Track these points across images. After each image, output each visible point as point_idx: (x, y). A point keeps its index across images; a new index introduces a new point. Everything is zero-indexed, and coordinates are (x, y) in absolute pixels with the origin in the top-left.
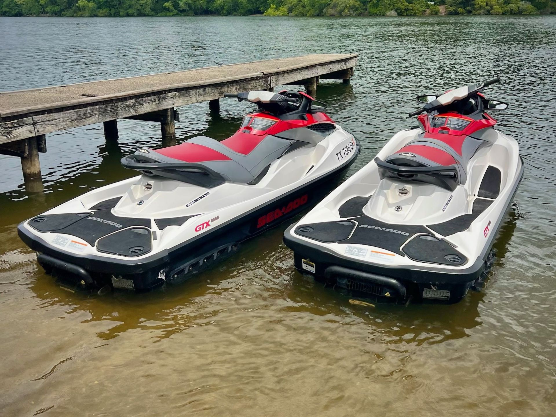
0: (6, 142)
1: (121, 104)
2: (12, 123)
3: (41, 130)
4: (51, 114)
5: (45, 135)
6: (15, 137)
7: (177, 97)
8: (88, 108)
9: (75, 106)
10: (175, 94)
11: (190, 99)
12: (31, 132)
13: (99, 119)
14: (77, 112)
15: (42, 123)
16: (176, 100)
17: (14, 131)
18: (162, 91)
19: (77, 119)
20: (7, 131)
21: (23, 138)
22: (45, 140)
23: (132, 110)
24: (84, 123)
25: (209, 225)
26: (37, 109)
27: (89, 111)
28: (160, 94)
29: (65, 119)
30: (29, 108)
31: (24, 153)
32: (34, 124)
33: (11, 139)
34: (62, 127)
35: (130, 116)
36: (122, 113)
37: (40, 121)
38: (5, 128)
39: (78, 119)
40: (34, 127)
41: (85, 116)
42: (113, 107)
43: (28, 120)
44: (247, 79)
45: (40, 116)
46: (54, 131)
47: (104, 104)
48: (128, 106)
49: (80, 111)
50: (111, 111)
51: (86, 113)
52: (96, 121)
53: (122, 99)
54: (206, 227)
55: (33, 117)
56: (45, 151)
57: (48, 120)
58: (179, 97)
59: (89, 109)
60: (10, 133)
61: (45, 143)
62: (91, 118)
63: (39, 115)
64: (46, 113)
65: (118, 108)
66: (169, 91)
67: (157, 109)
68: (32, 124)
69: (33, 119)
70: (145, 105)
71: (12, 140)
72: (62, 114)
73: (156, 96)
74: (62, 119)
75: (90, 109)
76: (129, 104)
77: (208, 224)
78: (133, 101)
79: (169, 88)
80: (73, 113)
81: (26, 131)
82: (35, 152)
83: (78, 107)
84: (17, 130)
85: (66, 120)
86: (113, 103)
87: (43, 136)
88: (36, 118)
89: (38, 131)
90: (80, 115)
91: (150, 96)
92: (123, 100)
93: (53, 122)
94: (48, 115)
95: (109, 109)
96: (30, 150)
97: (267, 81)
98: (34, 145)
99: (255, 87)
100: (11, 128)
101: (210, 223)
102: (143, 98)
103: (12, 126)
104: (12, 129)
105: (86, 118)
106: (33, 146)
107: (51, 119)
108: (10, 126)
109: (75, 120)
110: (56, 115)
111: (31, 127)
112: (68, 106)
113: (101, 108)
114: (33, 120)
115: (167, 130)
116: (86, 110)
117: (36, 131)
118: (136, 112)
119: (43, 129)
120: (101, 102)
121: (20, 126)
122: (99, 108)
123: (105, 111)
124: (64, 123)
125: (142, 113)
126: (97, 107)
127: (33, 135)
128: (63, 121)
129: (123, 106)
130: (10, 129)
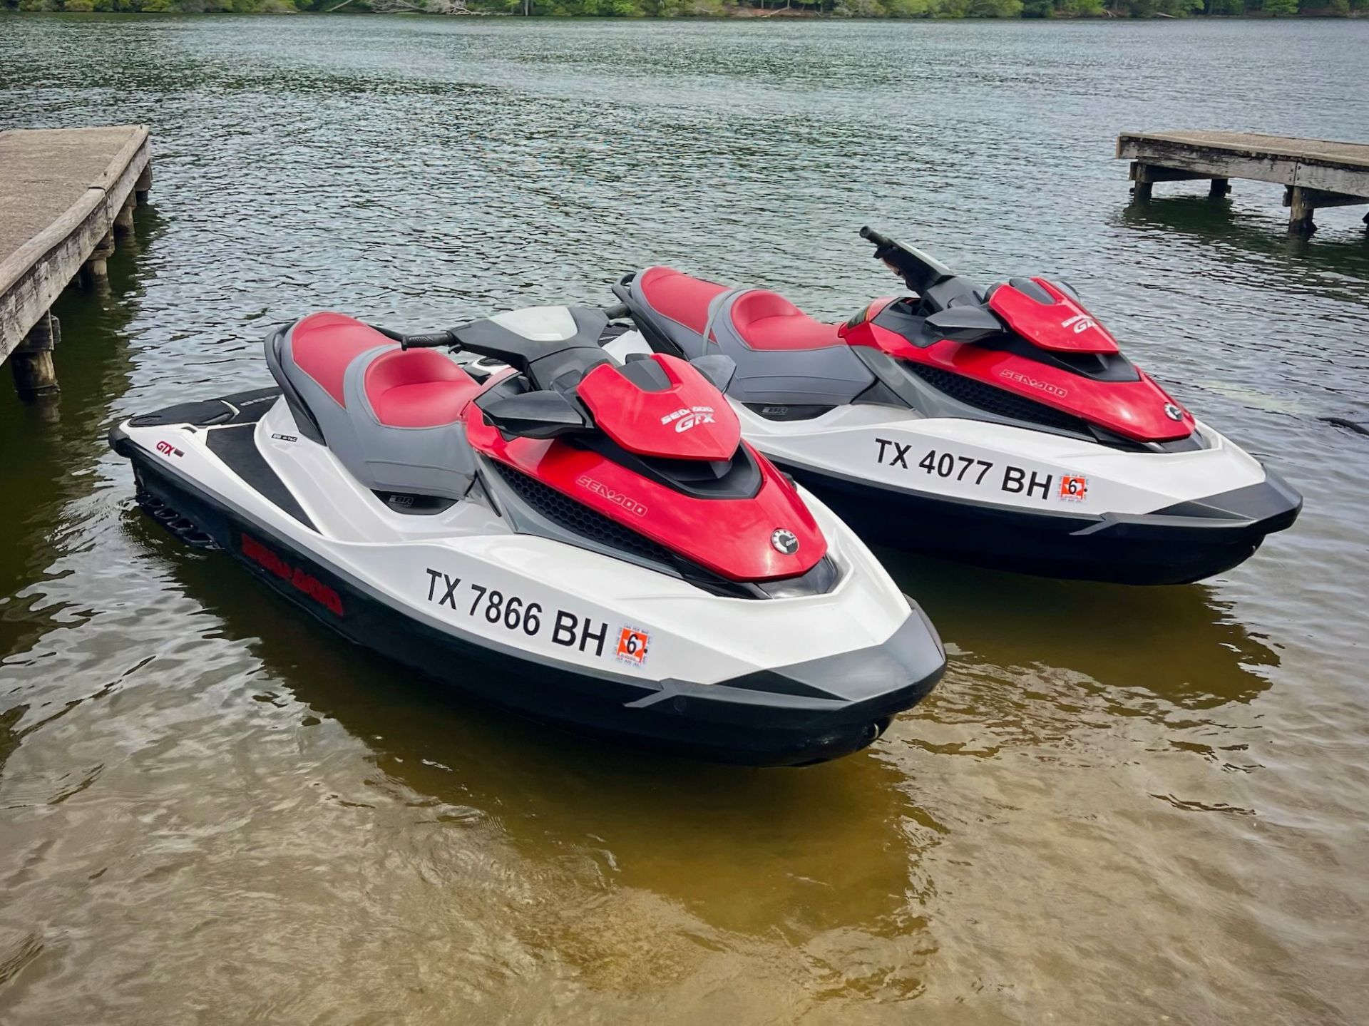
10: (47, 268)
11: (60, 277)
16: (49, 283)
18: (36, 264)
28: (34, 272)
58: (51, 275)
67: (39, 316)
70: (25, 307)
91: (26, 281)
115: (41, 372)
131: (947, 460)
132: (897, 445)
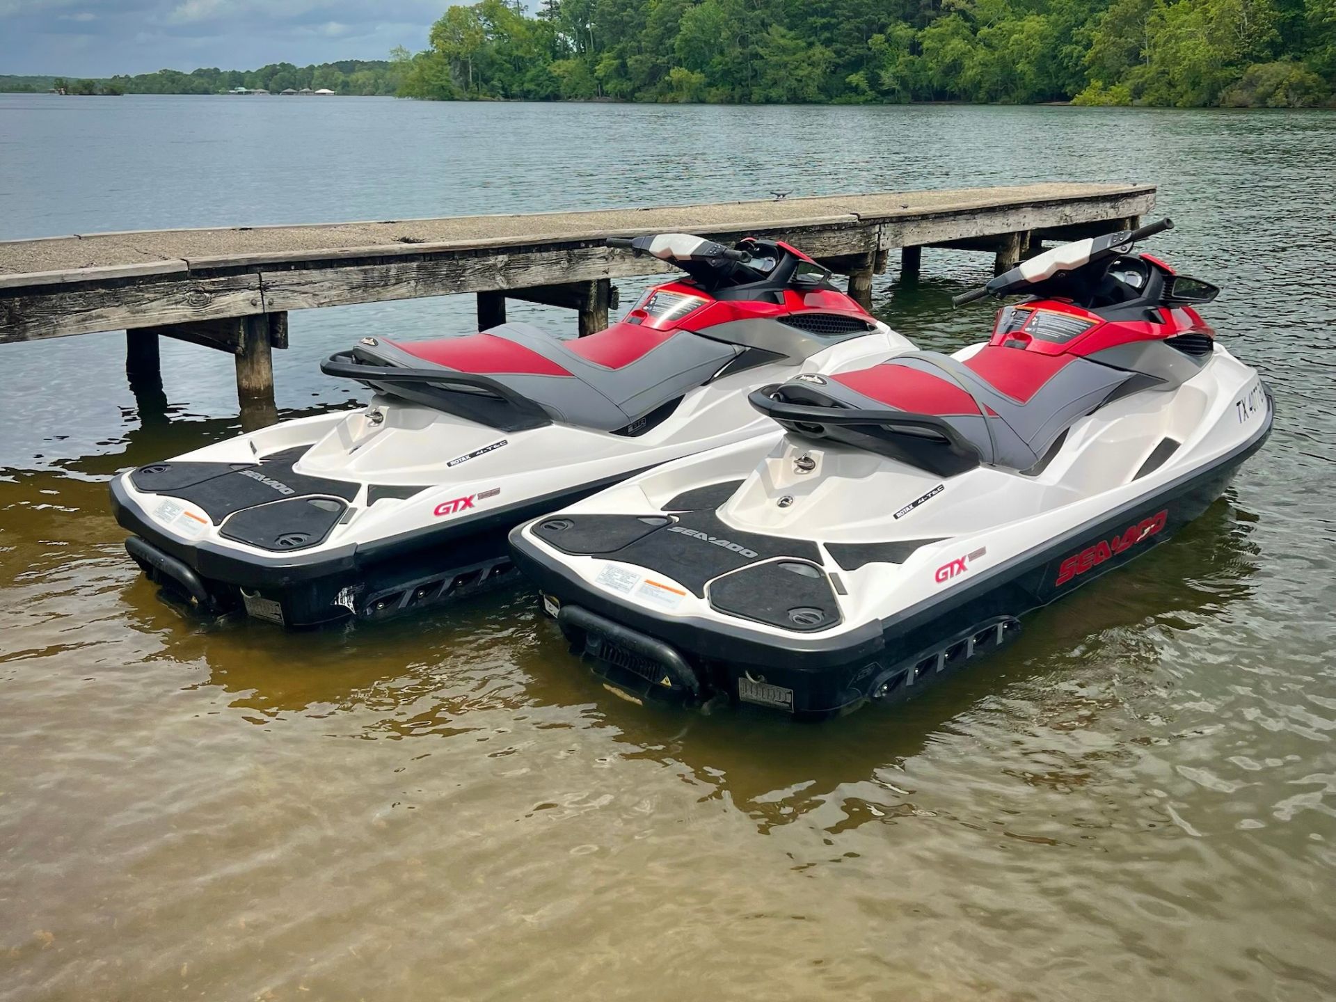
0: (195, 318)
1: (471, 262)
2: (213, 283)
3: (277, 301)
4: (305, 272)
5: (285, 313)
6: (217, 312)
7: (617, 258)
8: (392, 265)
9: (361, 259)
10: (613, 251)
11: (651, 263)
12: (255, 305)
13: (416, 291)
14: (365, 271)
15: (281, 288)
16: (614, 263)
17: (217, 300)
18: (579, 242)
19: (364, 286)
20: (201, 298)
21: (234, 314)
22: (286, 324)
23: (499, 278)
24: (380, 296)
25: (471, 505)
26: (271, 259)
27: (393, 272)
28: (573, 248)
29: (336, 283)
30: (254, 255)
31: (238, 345)
32: (263, 288)
33: (208, 314)
34: (327, 300)
35: (494, 289)
36: (474, 283)
37: (277, 283)
38: (197, 291)
39: (366, 286)
40: (262, 295)
41: (385, 282)
42: (454, 268)
43: (252, 279)
44: (812, 226)
45: (279, 273)
46: (307, 306)
47: (431, 260)
48: (491, 268)
49: (373, 269)
50: (447, 276)
51: (388, 276)
52: (408, 295)
53: (476, 251)
54: (463, 508)
55: (262, 274)
56: (285, 346)
57: (296, 281)
58: (623, 257)
59: (394, 268)
60: (206, 303)
61: (286, 330)
62: (397, 287)
63: (277, 270)
64: (293, 268)
65: (465, 270)
66: (599, 242)
67: (564, 281)
68: (260, 288)
69: (260, 277)
70: (534, 269)
71: (211, 317)
72: (330, 273)
73: (564, 252)
74: (327, 284)
75: (399, 268)
76: (495, 265)
77: (468, 502)
78: (503, 258)
79: (597, 235)
80: (354, 274)
81: (243, 300)
82: (261, 346)
83: (369, 261)
84: (222, 298)
85: (338, 286)
86: (454, 259)
87: (282, 316)
88: (267, 276)
89: (270, 304)
90: (372, 278)
91: (548, 251)
92: (479, 254)
93: (306, 288)
94: (297, 273)
95: (444, 271)
96: (251, 339)
97: (869, 236)
98: (262, 331)
99: (834, 246)
100: (210, 292)
101: (474, 501)
102: (529, 255)
103: (212, 288)
104: (213, 295)
105: (386, 285)
106: (258, 332)
107: (302, 281)
108: (207, 288)
109: (359, 287)
110: (315, 275)
111: (256, 294)
112: (343, 257)
113: (425, 268)
114: (261, 281)
115: (589, 327)
116: (388, 270)
117: (266, 302)
118: (508, 283)
119: (281, 301)
120: (424, 255)
121: (230, 290)
122: (419, 268)
123: (433, 274)
124: (333, 292)
125: (525, 285)
126: (415, 265)
127: (259, 310)
128: (330, 288)
129: (477, 267)
130: (207, 295)
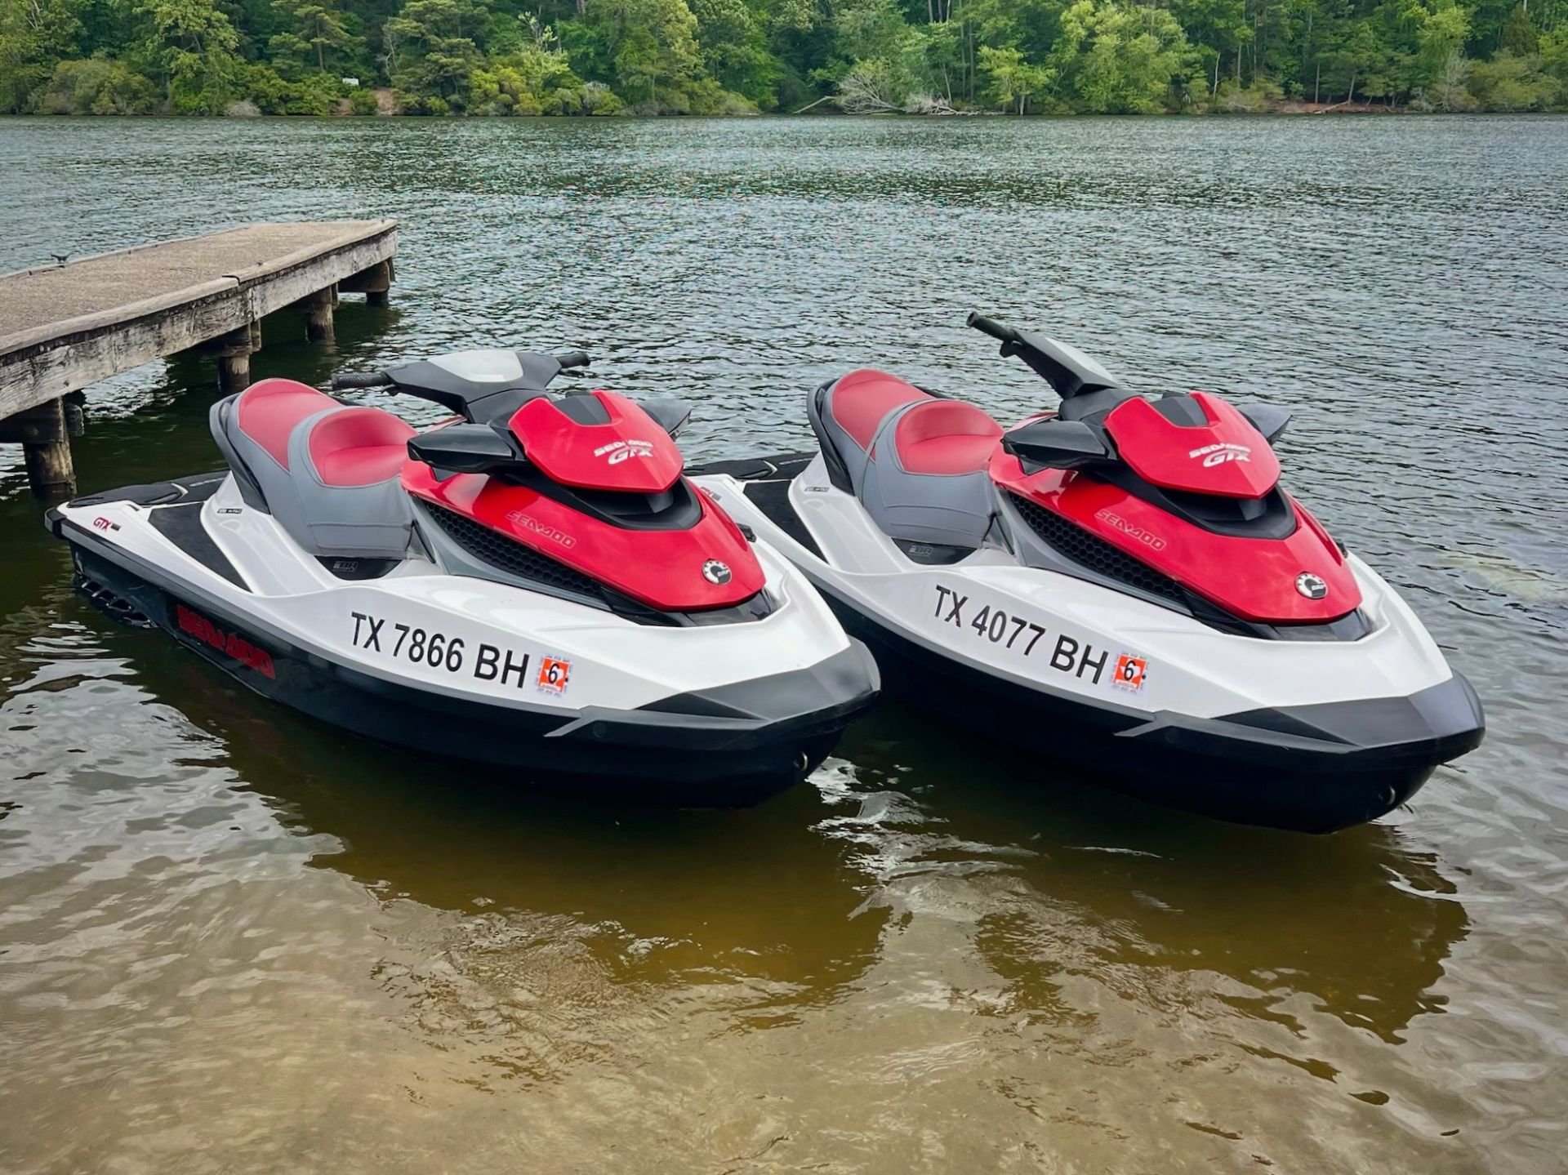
7: (72, 362)
11: (101, 364)
16: (70, 370)
58: (77, 360)
97: (245, 305)
131: (1000, 619)
132: (955, 595)
